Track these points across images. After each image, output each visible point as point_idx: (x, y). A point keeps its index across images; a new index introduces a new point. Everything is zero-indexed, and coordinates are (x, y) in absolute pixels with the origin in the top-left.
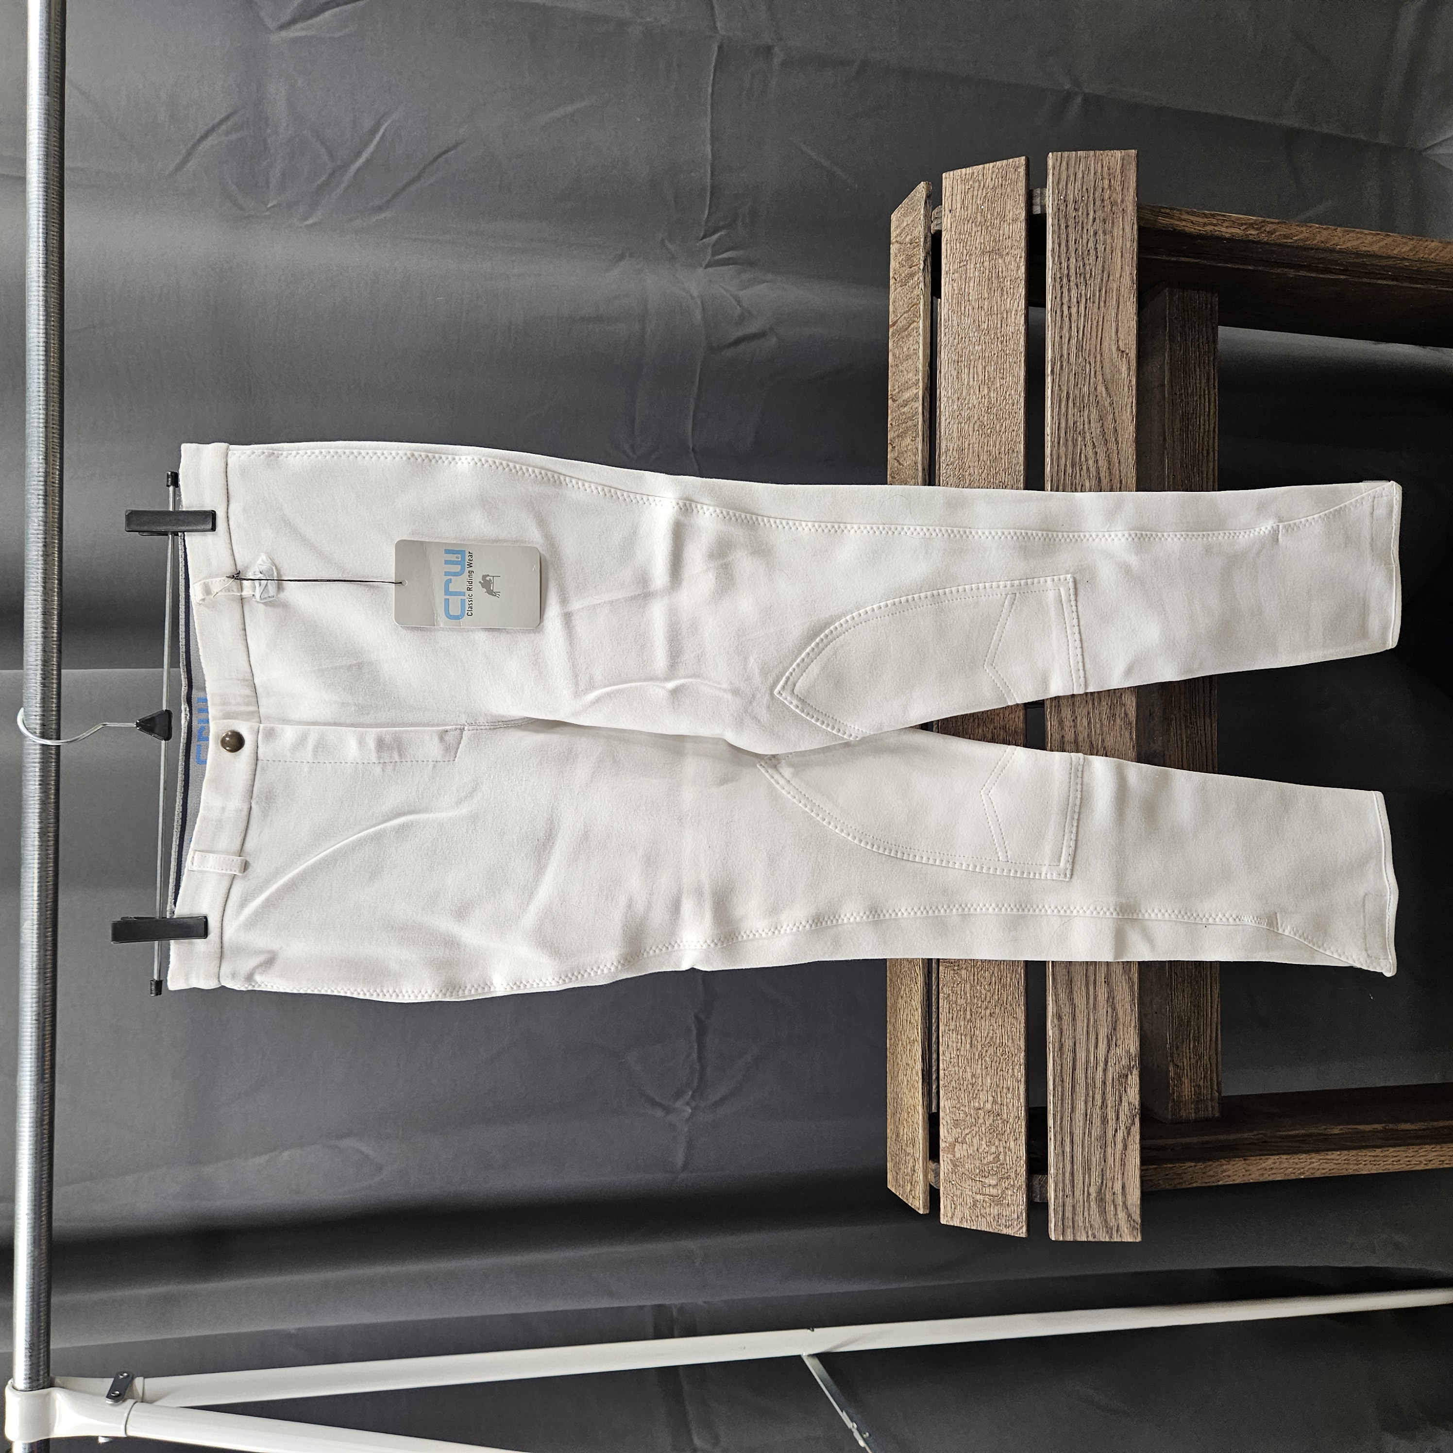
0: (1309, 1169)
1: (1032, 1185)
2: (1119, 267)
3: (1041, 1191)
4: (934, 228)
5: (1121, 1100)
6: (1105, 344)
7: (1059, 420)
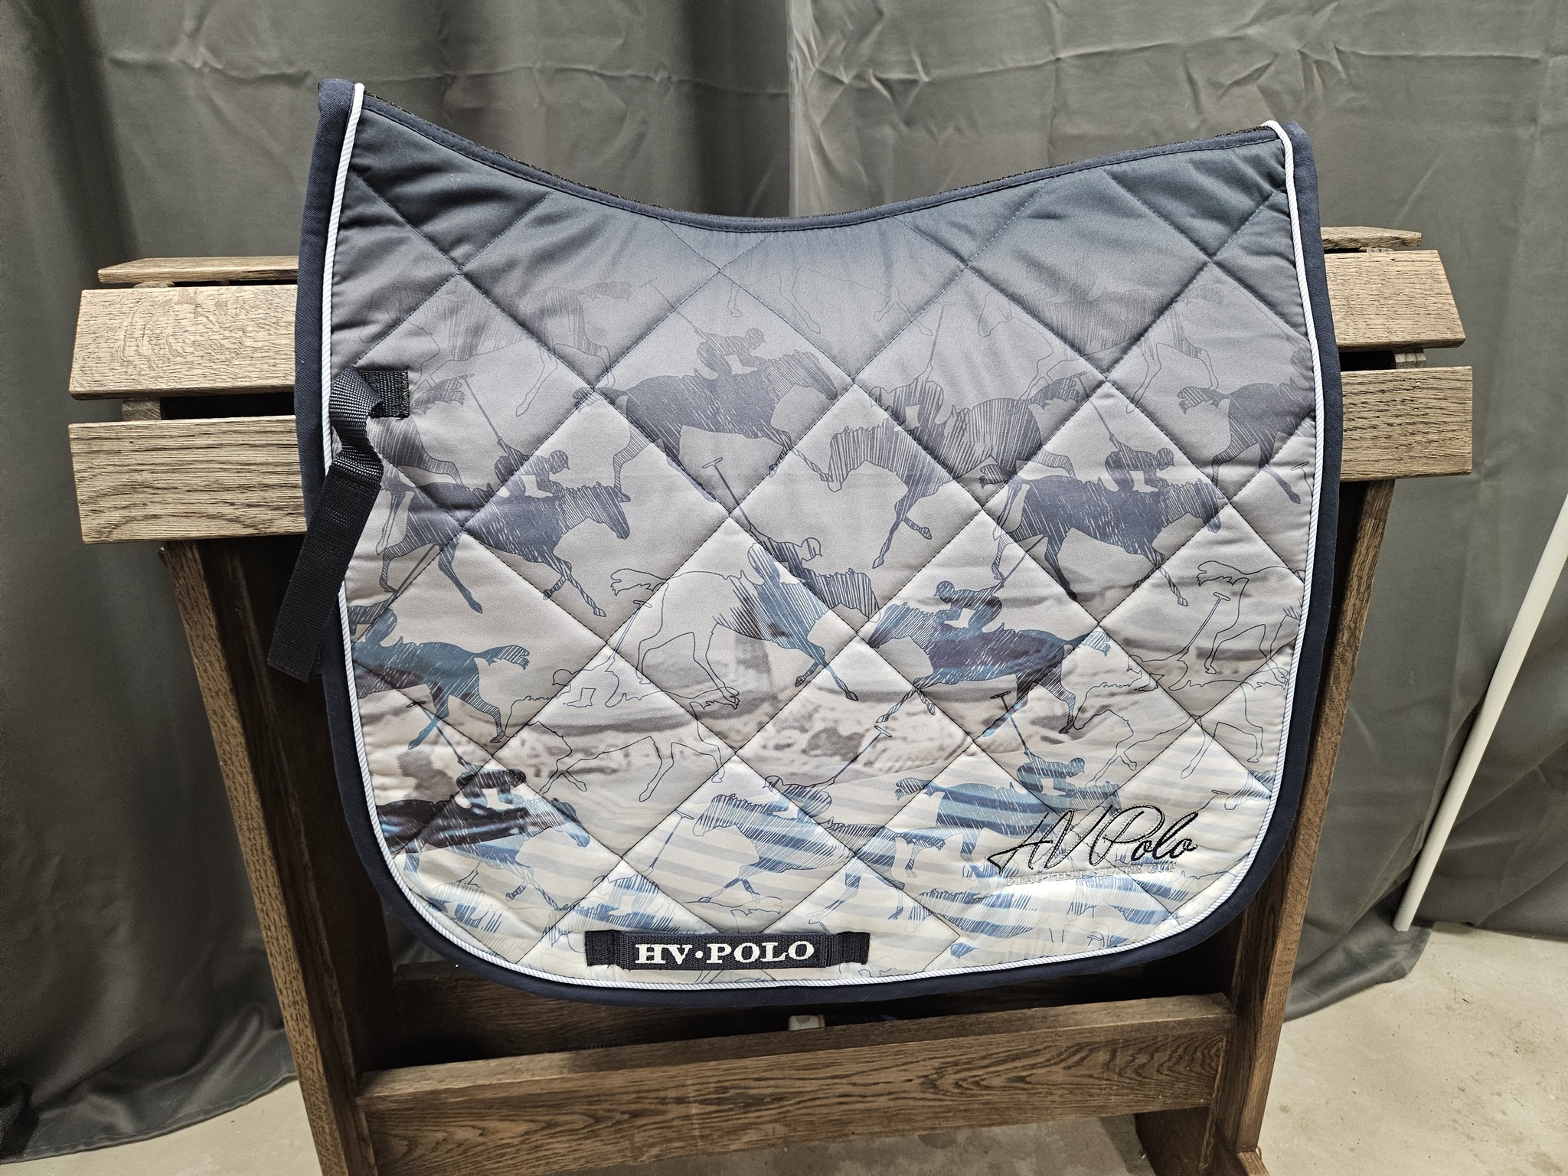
0: (233, 772)
1: (145, 401)
3: (138, 411)
5: (275, 509)
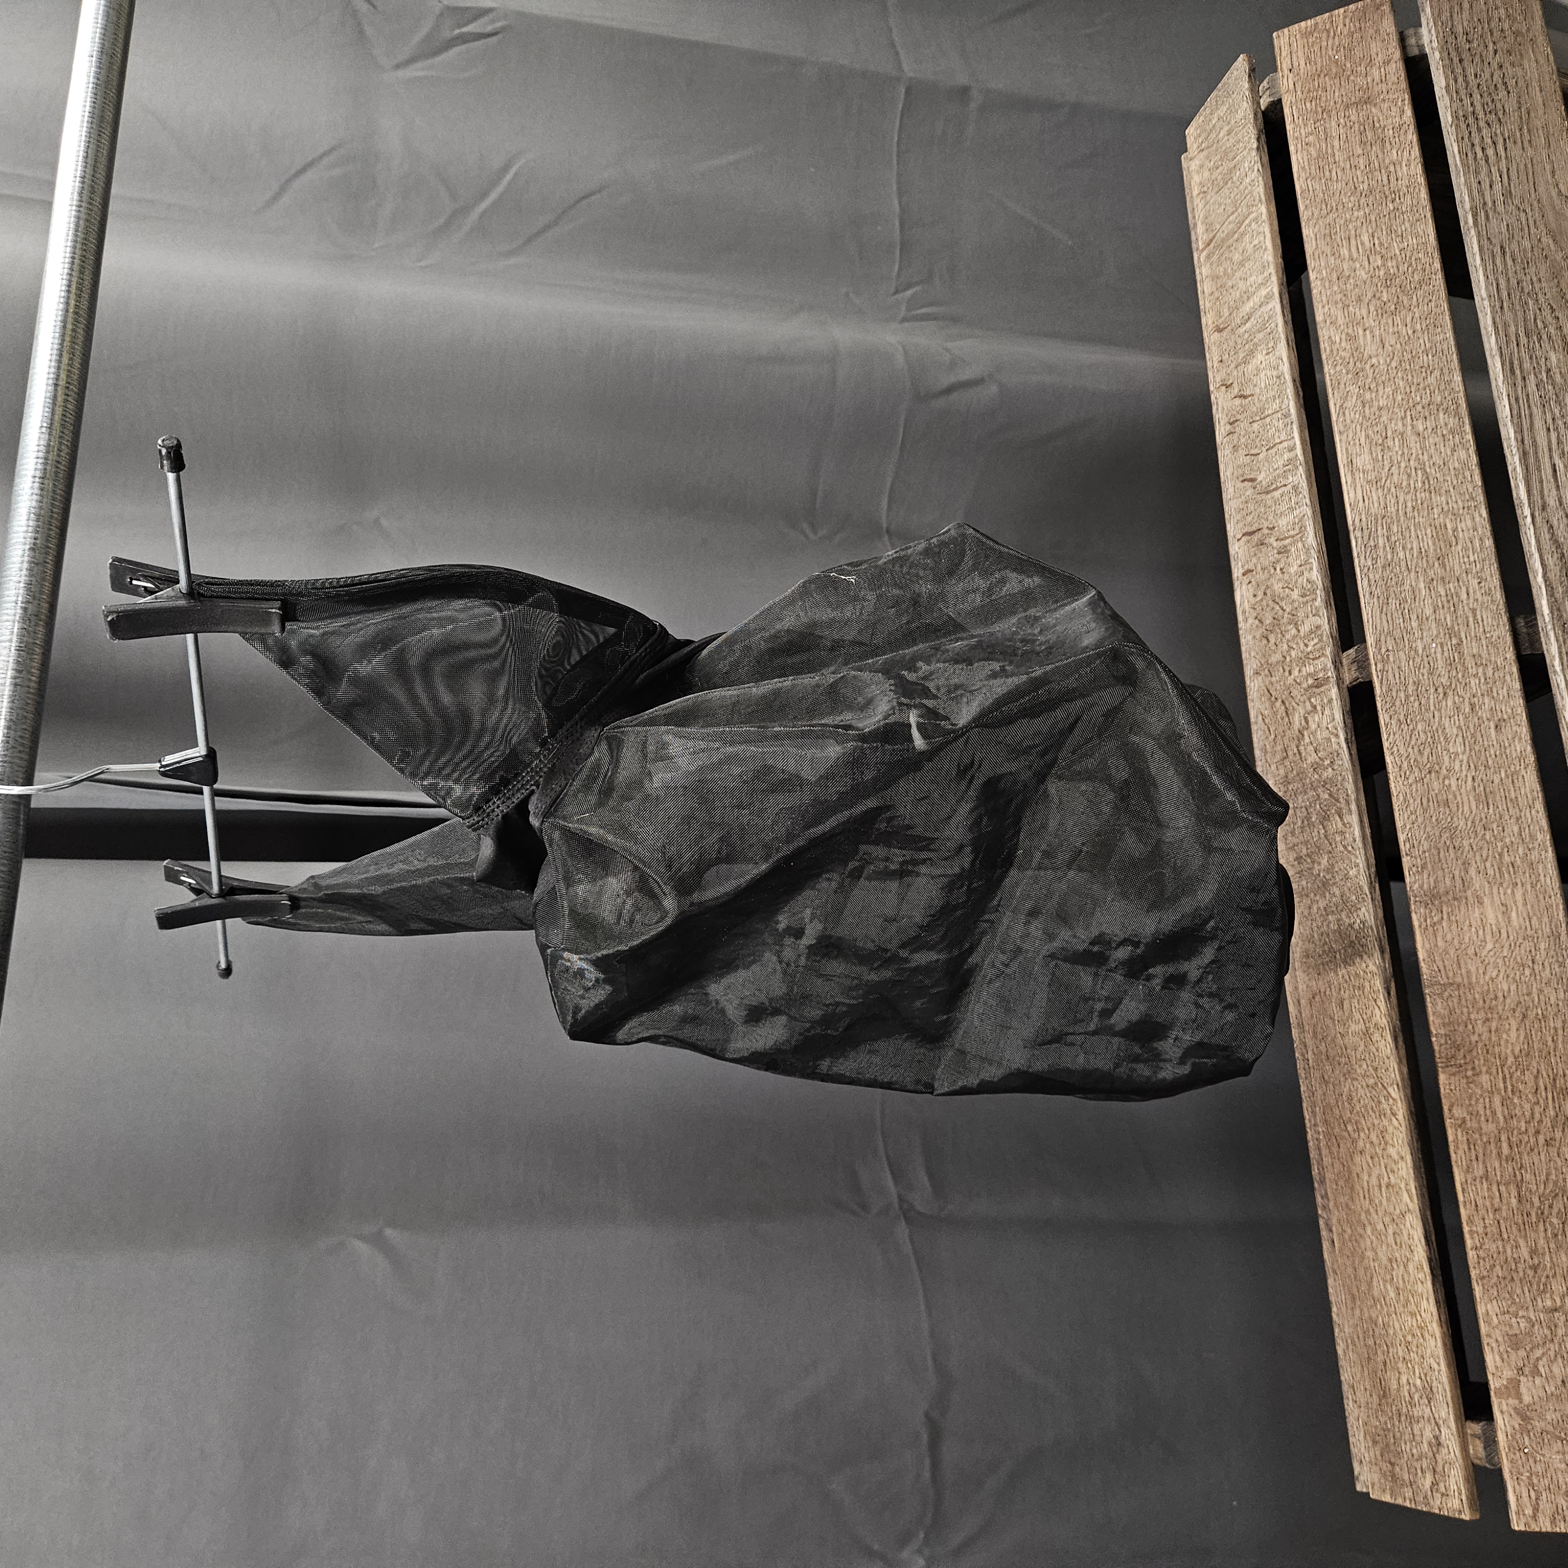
2: (1540, 102)
4: (1264, 102)
6: (1541, 189)
7: (1497, 279)
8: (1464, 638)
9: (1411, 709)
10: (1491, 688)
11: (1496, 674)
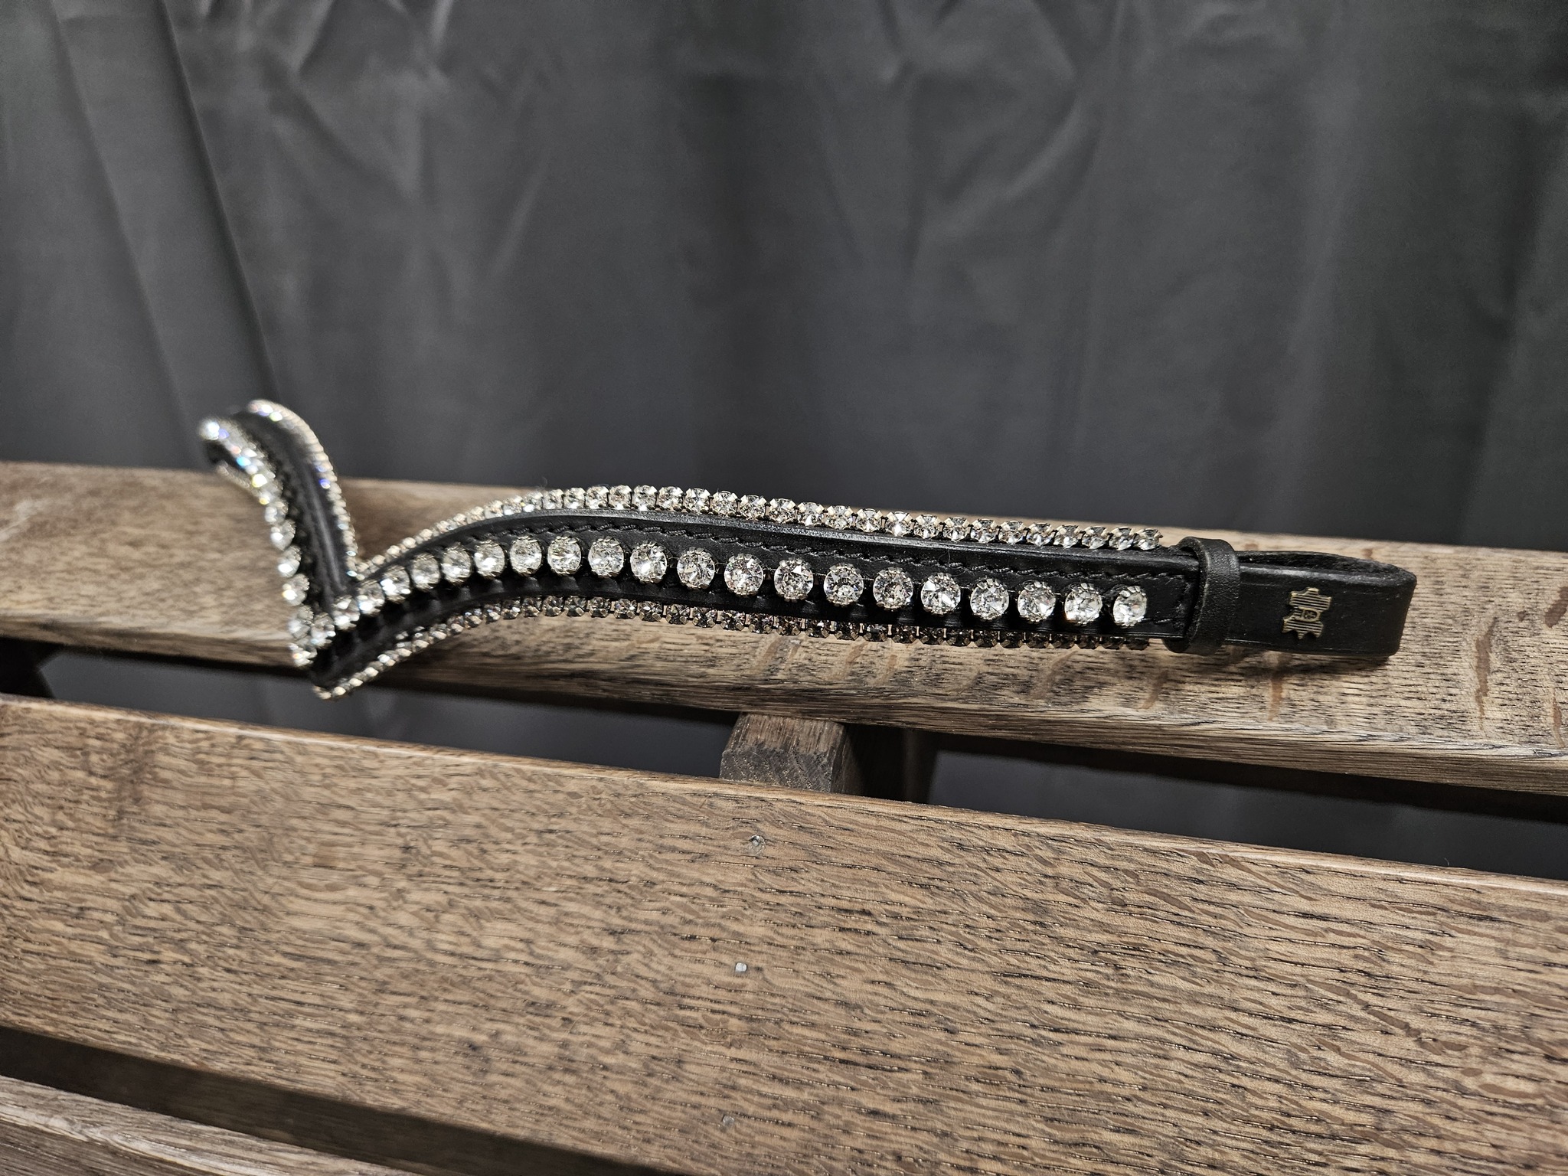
8: (741, 1054)
9: (583, 853)
10: (573, 1072)
11: (610, 1098)
